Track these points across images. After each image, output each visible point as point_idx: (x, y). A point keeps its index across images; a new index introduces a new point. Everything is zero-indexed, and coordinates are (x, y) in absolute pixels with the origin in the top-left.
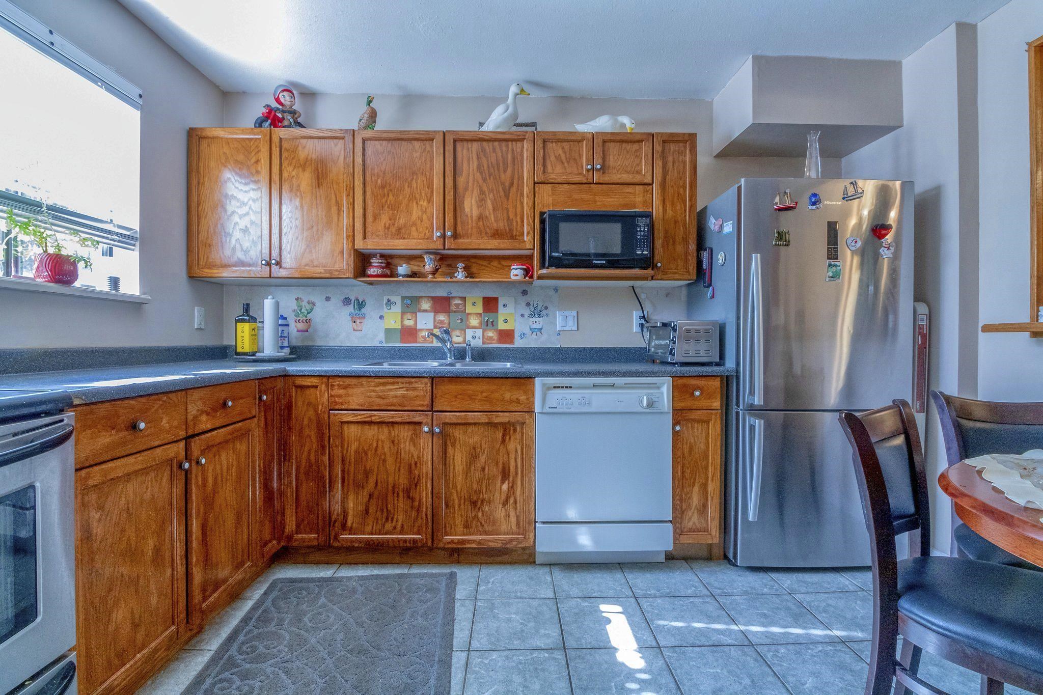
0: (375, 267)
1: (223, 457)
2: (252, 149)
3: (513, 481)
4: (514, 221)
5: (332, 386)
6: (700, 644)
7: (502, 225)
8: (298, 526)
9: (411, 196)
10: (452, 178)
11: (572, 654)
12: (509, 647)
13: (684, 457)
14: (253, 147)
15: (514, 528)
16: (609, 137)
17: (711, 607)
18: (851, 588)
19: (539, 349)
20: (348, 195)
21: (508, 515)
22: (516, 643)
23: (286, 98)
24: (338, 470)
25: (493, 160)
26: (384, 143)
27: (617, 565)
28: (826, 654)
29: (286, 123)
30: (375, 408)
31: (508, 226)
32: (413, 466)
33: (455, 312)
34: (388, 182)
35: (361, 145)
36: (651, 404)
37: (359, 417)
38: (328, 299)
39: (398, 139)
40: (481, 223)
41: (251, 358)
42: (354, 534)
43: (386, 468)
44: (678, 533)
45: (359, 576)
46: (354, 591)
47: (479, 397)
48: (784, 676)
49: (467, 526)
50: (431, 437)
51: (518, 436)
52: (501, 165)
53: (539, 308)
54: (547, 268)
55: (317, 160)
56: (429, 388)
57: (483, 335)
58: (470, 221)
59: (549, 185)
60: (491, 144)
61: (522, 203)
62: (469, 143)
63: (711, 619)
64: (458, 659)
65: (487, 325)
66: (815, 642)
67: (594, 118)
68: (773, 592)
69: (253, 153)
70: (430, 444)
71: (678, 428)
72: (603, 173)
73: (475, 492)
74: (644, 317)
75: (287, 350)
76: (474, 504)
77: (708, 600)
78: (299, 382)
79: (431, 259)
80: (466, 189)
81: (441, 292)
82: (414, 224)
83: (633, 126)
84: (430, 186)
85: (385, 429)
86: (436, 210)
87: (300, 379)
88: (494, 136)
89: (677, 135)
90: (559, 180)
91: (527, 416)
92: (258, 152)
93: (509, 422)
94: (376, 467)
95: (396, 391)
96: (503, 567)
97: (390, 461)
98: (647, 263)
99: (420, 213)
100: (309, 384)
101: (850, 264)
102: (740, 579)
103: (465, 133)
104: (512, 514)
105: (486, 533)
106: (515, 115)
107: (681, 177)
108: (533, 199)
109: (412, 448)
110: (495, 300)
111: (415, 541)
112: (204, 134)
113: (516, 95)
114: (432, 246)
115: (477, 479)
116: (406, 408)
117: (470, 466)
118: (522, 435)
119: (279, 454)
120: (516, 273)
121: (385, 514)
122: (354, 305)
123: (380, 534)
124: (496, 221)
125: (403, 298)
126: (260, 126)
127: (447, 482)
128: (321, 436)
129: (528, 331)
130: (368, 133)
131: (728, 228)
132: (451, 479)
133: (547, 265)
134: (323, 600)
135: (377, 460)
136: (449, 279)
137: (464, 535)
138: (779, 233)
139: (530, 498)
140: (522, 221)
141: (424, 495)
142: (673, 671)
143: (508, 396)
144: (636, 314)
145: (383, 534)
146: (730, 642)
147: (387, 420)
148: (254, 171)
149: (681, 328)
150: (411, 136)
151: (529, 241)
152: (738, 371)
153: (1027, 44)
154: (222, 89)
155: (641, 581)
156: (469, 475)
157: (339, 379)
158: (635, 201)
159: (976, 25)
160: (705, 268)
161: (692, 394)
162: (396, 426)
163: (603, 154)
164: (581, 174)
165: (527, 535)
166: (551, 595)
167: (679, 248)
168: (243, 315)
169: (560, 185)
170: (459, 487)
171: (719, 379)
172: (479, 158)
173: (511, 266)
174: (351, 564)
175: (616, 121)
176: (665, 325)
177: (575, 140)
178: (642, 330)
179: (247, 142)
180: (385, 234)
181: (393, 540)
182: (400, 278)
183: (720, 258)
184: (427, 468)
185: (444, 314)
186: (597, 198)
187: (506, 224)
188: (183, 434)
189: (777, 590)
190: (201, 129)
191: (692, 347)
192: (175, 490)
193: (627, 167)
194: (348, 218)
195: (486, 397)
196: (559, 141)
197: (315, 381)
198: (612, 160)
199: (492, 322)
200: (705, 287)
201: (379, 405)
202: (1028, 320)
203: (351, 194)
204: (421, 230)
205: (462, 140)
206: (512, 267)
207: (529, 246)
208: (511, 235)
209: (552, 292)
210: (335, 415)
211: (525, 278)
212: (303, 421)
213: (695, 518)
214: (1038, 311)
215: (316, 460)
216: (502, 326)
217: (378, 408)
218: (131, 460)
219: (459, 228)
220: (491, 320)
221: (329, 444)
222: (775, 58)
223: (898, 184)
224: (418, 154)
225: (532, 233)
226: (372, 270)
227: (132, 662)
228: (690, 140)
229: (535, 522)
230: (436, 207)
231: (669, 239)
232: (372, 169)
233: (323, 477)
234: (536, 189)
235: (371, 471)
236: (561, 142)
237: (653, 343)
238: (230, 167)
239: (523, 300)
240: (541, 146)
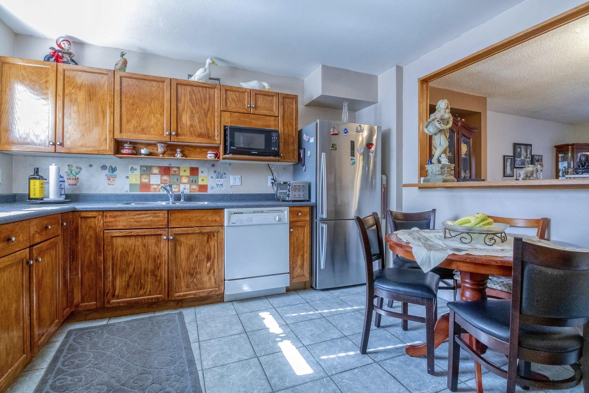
0: (127, 149)
1: (45, 258)
2: (43, 74)
3: (213, 261)
4: (210, 129)
5: (106, 216)
6: (304, 320)
7: (203, 131)
8: (82, 298)
9: (150, 112)
10: (176, 104)
11: (249, 334)
12: (219, 337)
13: (294, 243)
14: (44, 73)
15: (213, 285)
16: (258, 92)
17: (307, 306)
18: (360, 292)
19: (221, 195)
20: (110, 107)
21: (210, 279)
22: (222, 335)
23: (65, 45)
24: (110, 264)
25: (199, 96)
26: (134, 80)
27: (264, 297)
28: (352, 315)
29: (65, 60)
30: (134, 228)
31: (207, 131)
32: (157, 258)
33: (174, 175)
34: (136, 102)
35: (119, 80)
36: (280, 220)
37: (123, 233)
38: (91, 166)
39: (143, 79)
40: (191, 129)
41: (41, 201)
42: (120, 299)
43: (140, 260)
44: (292, 278)
45: (125, 321)
46: (124, 328)
47: (195, 220)
48: (337, 326)
49: (188, 287)
50: (167, 241)
51: (215, 238)
52: (203, 99)
53: (221, 173)
54: (228, 154)
55: (89, 85)
56: (166, 216)
57: (190, 187)
58: (185, 128)
59: (229, 112)
60: (197, 88)
61: (214, 120)
62: (185, 86)
63: (307, 311)
64: (194, 346)
65: (192, 182)
66: (347, 312)
67: (250, 81)
68: (331, 297)
69: (44, 77)
70: (167, 245)
71: (292, 230)
72: (256, 109)
73: (192, 269)
74: (273, 179)
75: (64, 197)
76: (192, 275)
77: (306, 304)
78: (83, 214)
79: (162, 146)
80: (183, 110)
81: (165, 164)
82: (152, 127)
83: (269, 88)
84: (162, 106)
85: (140, 239)
86: (165, 119)
87: (84, 213)
88: (199, 84)
89: (290, 95)
90: (234, 111)
91: (220, 228)
92: (47, 76)
93: (211, 231)
94: (134, 260)
95: (147, 218)
96: (207, 306)
97: (143, 257)
98: (276, 154)
99: (156, 121)
100: (90, 216)
101: (359, 158)
102: (318, 294)
103: (183, 81)
104: (212, 278)
105: (198, 289)
106: (210, 74)
107: (292, 115)
108: (220, 118)
109: (156, 249)
110: (197, 169)
111: (158, 298)
112: (7, 61)
113: (210, 64)
114: (163, 139)
115: (194, 261)
116: (152, 227)
117: (190, 255)
118: (218, 238)
119: (70, 258)
120: (210, 155)
121: (139, 286)
122: (109, 170)
123: (136, 297)
124: (200, 128)
125: (141, 167)
126: (48, 60)
127: (176, 265)
128: (98, 245)
129: (215, 185)
130: (122, 74)
131: (312, 140)
132: (179, 263)
133: (228, 152)
134: (106, 335)
135: (134, 256)
136: (173, 158)
137: (186, 291)
138: (332, 144)
139: (222, 268)
140: (215, 129)
141: (163, 272)
142: (294, 332)
143: (210, 218)
144: (270, 178)
145: (138, 297)
146: (316, 317)
147: (140, 234)
148: (44, 87)
149: (292, 185)
150: (151, 79)
151: (218, 139)
152: (316, 204)
153: (418, 79)
154: (15, 31)
155: (276, 301)
156: (189, 260)
157: (111, 212)
158: (271, 124)
159: (403, 67)
160: (302, 157)
161: (297, 214)
162: (146, 237)
163: (256, 100)
164: (244, 108)
165: (220, 288)
166: (235, 313)
167: (291, 148)
168: (34, 175)
169: (234, 113)
170: (183, 267)
171: (309, 207)
172: (190, 95)
173: (207, 151)
174: (117, 317)
175: (261, 84)
176: (285, 183)
177: (242, 91)
178: (273, 185)
179: (40, 69)
180: (134, 131)
181: (144, 299)
182: (143, 156)
183: (309, 153)
184: (165, 258)
185: (167, 176)
186: (253, 121)
187: (206, 130)
188: (28, 244)
189: (333, 297)
190: (4, 57)
191: (297, 193)
192: (24, 277)
193: (267, 107)
194: (110, 120)
195: (199, 219)
196: (233, 91)
197: (94, 214)
198: (260, 103)
199: (195, 181)
200: (302, 166)
201: (136, 226)
202: (417, 183)
203: (112, 107)
204: (157, 130)
205: (181, 84)
206: (208, 153)
207: (218, 142)
208: (208, 136)
209: (228, 166)
210: (107, 233)
211: (215, 158)
212: (86, 236)
213: (299, 271)
214: (420, 179)
215: (95, 259)
216: (200, 183)
217: (135, 228)
218: (6, 258)
219: (179, 130)
220: (195, 180)
221: (104, 249)
222: (331, 67)
223: (376, 127)
224: (155, 89)
225: (219, 136)
226: (125, 150)
227: (7, 374)
228: (295, 98)
229: (225, 280)
230: (166, 118)
231: (286, 142)
232: (126, 94)
233: (100, 268)
234: (222, 114)
235: (131, 262)
236: (235, 91)
237: (279, 192)
238: (26, 83)
239: (212, 170)
240: (225, 92)
